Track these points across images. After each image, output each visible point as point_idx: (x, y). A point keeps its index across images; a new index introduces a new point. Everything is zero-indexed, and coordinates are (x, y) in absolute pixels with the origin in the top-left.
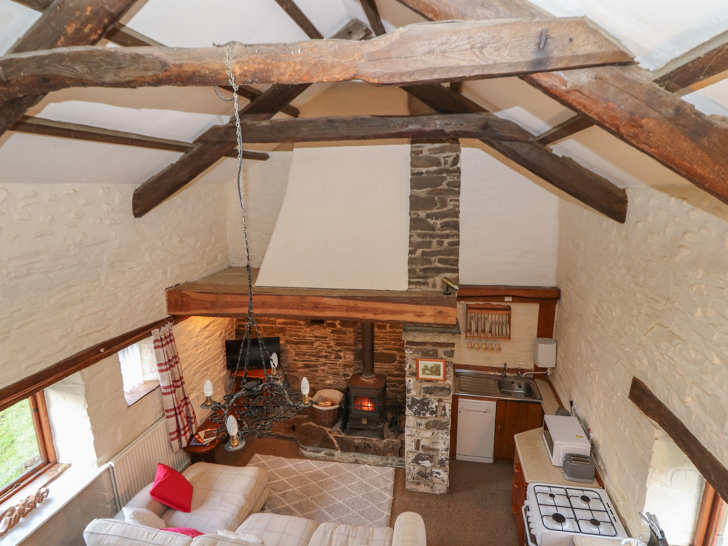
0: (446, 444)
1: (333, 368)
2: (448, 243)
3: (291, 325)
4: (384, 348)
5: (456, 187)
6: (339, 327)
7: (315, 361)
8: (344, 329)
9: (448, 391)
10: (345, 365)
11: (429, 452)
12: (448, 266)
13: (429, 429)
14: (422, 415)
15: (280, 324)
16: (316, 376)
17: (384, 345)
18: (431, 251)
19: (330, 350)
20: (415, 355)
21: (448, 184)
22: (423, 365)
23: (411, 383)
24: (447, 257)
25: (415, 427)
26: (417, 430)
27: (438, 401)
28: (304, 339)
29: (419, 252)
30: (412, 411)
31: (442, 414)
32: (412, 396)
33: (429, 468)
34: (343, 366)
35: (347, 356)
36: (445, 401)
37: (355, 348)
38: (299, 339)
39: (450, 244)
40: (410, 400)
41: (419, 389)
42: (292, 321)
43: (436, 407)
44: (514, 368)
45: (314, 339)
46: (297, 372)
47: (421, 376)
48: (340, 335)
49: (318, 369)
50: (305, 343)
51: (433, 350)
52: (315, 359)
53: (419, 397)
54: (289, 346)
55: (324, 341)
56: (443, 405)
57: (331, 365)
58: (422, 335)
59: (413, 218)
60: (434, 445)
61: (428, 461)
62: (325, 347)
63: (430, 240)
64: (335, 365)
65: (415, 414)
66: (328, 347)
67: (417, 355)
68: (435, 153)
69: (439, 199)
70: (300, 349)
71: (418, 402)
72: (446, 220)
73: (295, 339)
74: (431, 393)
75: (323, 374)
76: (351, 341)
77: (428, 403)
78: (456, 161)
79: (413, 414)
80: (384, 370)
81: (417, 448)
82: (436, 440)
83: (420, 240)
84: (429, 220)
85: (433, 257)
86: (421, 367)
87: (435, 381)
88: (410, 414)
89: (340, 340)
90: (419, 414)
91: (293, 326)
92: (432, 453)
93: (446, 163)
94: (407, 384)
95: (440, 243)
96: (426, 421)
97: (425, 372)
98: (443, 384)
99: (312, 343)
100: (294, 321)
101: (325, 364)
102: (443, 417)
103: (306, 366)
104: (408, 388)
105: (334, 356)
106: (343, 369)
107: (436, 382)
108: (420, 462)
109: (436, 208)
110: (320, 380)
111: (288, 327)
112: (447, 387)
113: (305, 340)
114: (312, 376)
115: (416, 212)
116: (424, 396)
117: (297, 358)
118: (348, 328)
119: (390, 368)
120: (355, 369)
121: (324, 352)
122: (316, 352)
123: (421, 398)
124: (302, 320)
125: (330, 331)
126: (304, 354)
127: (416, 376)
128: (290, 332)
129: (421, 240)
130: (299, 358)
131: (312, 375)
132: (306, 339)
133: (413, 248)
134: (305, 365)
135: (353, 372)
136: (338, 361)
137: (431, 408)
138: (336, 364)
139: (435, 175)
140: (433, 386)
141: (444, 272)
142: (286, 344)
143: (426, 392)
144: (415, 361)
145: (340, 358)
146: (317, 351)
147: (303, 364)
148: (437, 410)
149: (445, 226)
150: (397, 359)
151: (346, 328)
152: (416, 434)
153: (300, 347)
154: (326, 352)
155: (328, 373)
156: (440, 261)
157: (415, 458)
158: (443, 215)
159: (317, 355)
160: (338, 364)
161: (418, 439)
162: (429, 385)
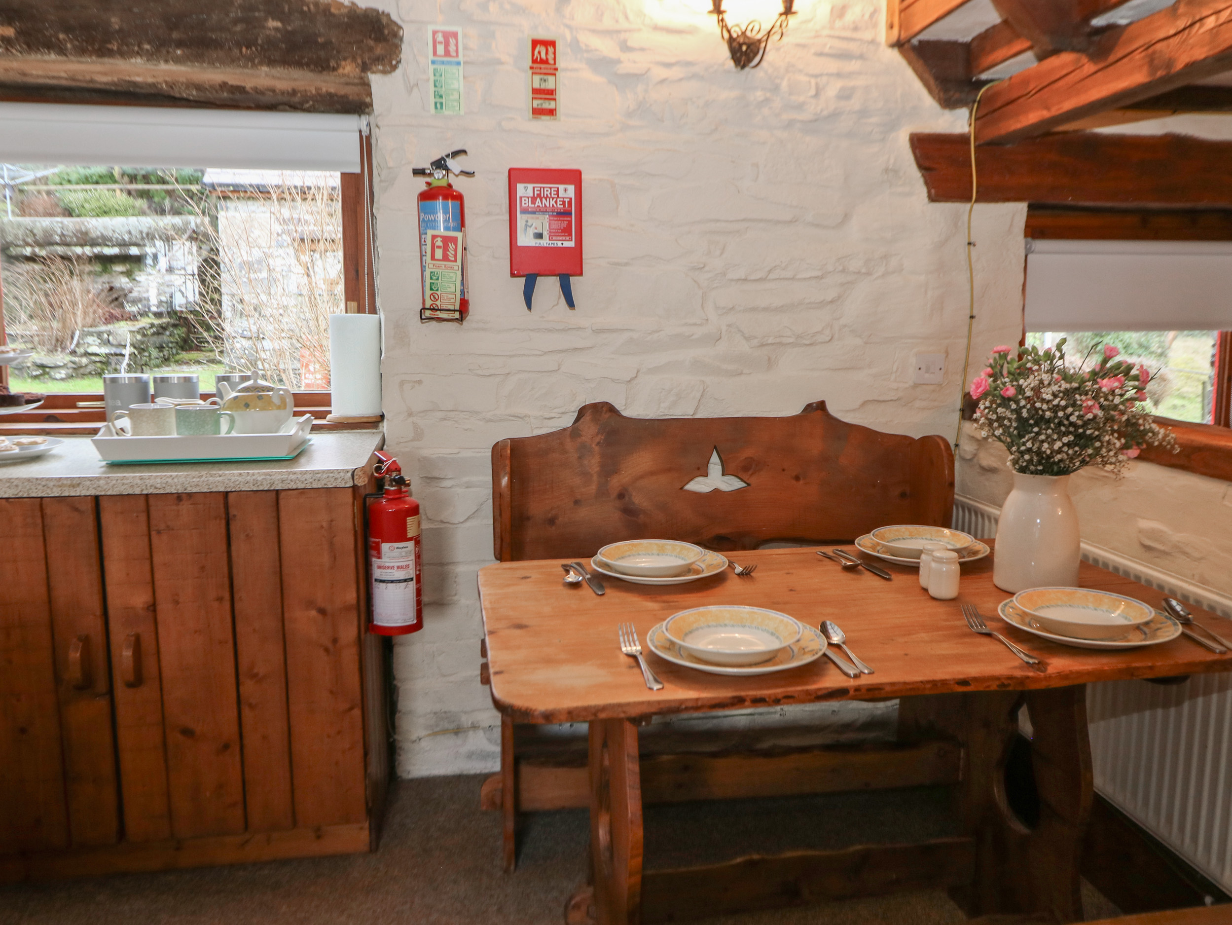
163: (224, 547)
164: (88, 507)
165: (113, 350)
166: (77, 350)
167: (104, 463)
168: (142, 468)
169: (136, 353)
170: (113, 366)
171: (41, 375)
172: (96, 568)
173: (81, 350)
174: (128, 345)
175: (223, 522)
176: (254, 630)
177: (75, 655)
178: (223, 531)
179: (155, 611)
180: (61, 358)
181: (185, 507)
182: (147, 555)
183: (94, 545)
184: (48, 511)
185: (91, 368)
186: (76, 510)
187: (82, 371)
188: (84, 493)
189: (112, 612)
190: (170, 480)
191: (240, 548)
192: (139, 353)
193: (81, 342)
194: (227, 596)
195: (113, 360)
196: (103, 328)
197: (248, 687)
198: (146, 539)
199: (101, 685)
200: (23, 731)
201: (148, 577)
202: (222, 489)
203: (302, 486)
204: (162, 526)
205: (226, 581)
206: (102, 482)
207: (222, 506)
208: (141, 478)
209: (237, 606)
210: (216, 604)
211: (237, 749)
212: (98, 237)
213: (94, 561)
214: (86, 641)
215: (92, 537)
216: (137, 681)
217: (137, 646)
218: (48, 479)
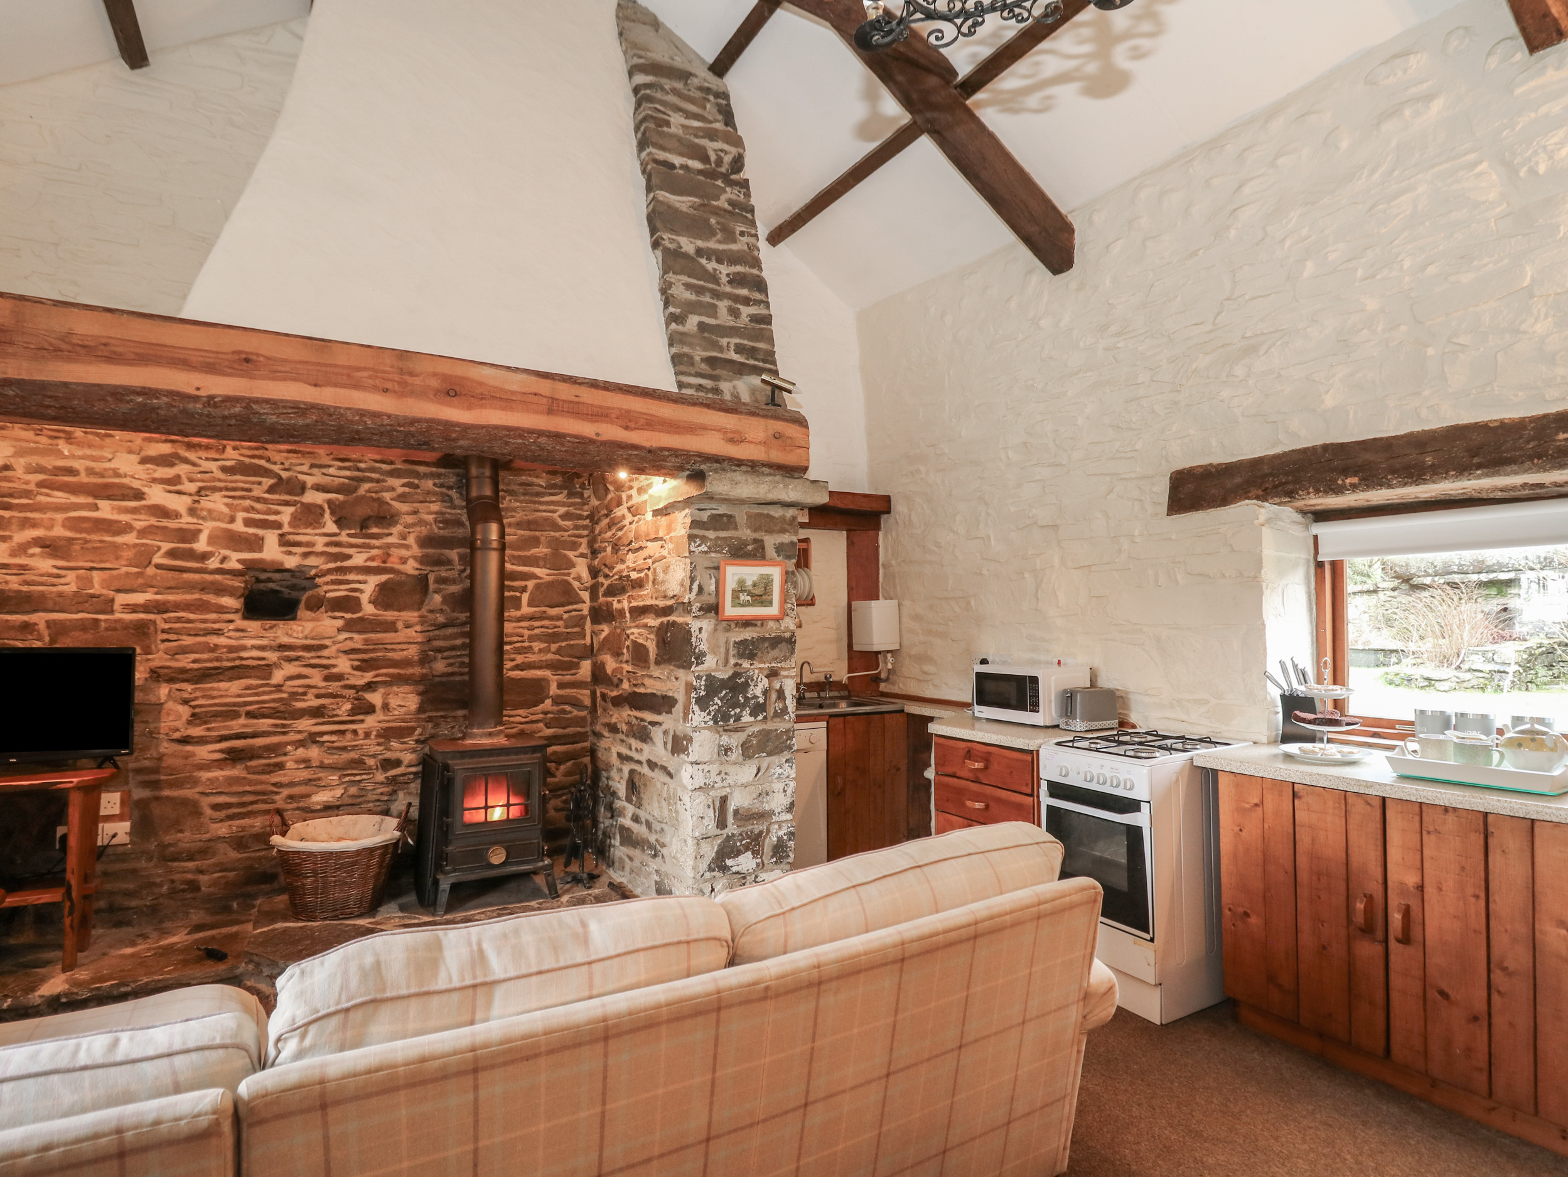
0: (789, 792)
1: (344, 749)
2: (749, 315)
3: (183, 610)
4: (513, 663)
5: (747, 212)
6: (369, 609)
7: (275, 734)
8: (389, 615)
9: (790, 647)
10: (387, 729)
11: (750, 827)
12: (756, 363)
13: (750, 757)
14: (732, 721)
15: (134, 608)
16: (274, 785)
17: (513, 656)
18: (718, 325)
19: (334, 687)
20: (713, 555)
21: (731, 203)
22: (736, 578)
23: (704, 635)
24: (751, 344)
25: (716, 761)
26: (722, 768)
27: (767, 677)
28: (234, 659)
29: (693, 321)
30: (709, 714)
31: (776, 711)
32: (706, 671)
33: (750, 874)
34: (378, 736)
35: (393, 702)
36: (783, 673)
37: (424, 671)
38: (210, 660)
39: (754, 319)
40: (703, 683)
41: (723, 650)
42: (188, 597)
43: (765, 693)
44: (813, 681)
45: (272, 656)
46: (196, 782)
47: (730, 611)
48: (372, 636)
49: (283, 758)
50: (238, 672)
51: (755, 541)
52: (276, 726)
53: (726, 671)
54: (164, 691)
55: (313, 661)
56: (778, 687)
57: (334, 738)
58: (750, 480)
59: (669, 249)
60: (762, 803)
61: (749, 854)
62: (316, 678)
63: (711, 301)
64: (349, 736)
65: (716, 722)
66: (327, 678)
67: (719, 555)
68: (696, 136)
69: (718, 223)
70: (213, 698)
71: (724, 684)
72: (739, 269)
73: (194, 661)
74: (752, 657)
75: (305, 774)
76: (412, 652)
77: (746, 685)
78: (739, 164)
79: (711, 723)
80: (514, 730)
81: (721, 823)
82: (766, 786)
83: (689, 296)
84: (703, 261)
85: (722, 337)
86: (730, 585)
87: (759, 623)
88: (703, 725)
89: (373, 650)
90: (726, 717)
91: (192, 616)
92: (757, 827)
93: (719, 162)
94: (693, 639)
95: (734, 313)
96: (742, 737)
97: (738, 598)
98: (777, 629)
99: (266, 670)
100: (197, 596)
101: (313, 739)
102: (779, 720)
103: (234, 757)
104: (697, 651)
105: (348, 706)
106: (379, 744)
107: (762, 625)
108: (729, 862)
109: (714, 239)
110: (291, 797)
111: (166, 621)
112: (787, 635)
113: (237, 663)
114: (259, 788)
115: (674, 237)
116: (736, 665)
117: (197, 731)
118: (402, 614)
119: (532, 722)
120: (422, 738)
121: (310, 696)
122: (282, 699)
123: (730, 673)
124: (231, 595)
125: (340, 623)
126: (230, 713)
127: (717, 613)
128: (175, 637)
129: (693, 297)
130: (208, 729)
131: (262, 783)
132: (242, 659)
133: (679, 310)
134: (230, 751)
135: (414, 751)
136: (362, 721)
137: (752, 698)
138: (355, 732)
139: (701, 178)
140: (755, 635)
141: (749, 374)
142: (153, 685)
143: (741, 655)
144: (712, 572)
145: (370, 709)
146: (285, 695)
147: (221, 751)
148: (765, 700)
149: (737, 280)
150: (551, 693)
151: (396, 613)
152: (718, 779)
153: (211, 689)
154: (318, 696)
155: (322, 766)
156: (739, 349)
157: (717, 853)
158: (733, 259)
159: (282, 708)
160: (360, 732)
161: (724, 794)
162: (748, 634)
163: (1482, 857)
164: (1377, 803)
165: (1497, 668)
166: (1462, 666)
167: (1395, 775)
168: (1418, 782)
169: (1521, 671)
170: (1496, 682)
171: (1427, 686)
172: (1380, 848)
173: (1465, 667)
174: (1513, 663)
175: (1482, 836)
176: (1506, 931)
177: (1360, 906)
178: (1482, 842)
179: (1422, 891)
180: (1446, 673)
181: (1451, 817)
182: (1419, 847)
183: (1380, 832)
184: (1350, 801)
185: (1474, 682)
186: (1369, 804)
187: (1465, 685)
188: (1374, 793)
189: (1390, 883)
190: (1439, 795)
191: (1495, 859)
192: (1525, 671)
193: (1466, 659)
194: (1483, 895)
195: (1497, 676)
196: (1489, 647)
197: (1498, 976)
198: (1418, 836)
199: (1380, 934)
200: (1324, 948)
201: (1418, 864)
202: (1482, 810)
203: (1557, 820)
204: (1431, 829)
205: (1483, 883)
206: (1388, 788)
207: (1481, 823)
208: (1417, 790)
209: (1491, 906)
210: (1473, 900)
211: (1486, 1024)
212: (1494, 565)
213: (1380, 843)
214: (1370, 898)
215: (1379, 825)
216: (1406, 939)
217: (1407, 912)
218: (1351, 779)
